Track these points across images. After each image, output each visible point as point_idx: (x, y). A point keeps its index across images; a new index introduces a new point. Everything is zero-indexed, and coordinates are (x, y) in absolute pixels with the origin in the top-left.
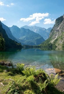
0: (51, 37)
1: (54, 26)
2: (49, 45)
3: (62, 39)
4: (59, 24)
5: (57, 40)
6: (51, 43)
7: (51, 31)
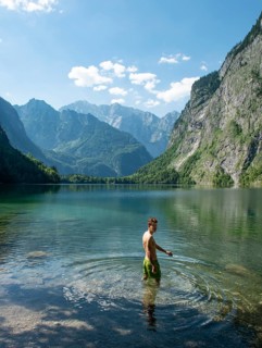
0: (174, 148)
1: (188, 105)
3: (213, 154)
4: (203, 102)
5: (195, 158)
6: (174, 171)
7: (176, 124)
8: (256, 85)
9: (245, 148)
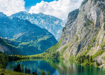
4: (72, 22)
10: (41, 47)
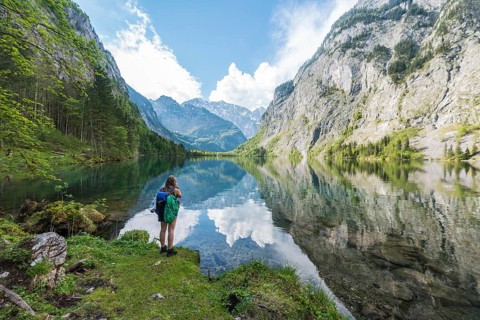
0: (262, 132)
1: (272, 103)
2: (257, 151)
3: (289, 137)
4: (282, 101)
5: (276, 140)
6: (262, 148)
7: (264, 116)
8: (319, 90)
9: (312, 133)
10: (226, 145)
